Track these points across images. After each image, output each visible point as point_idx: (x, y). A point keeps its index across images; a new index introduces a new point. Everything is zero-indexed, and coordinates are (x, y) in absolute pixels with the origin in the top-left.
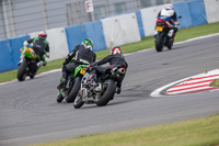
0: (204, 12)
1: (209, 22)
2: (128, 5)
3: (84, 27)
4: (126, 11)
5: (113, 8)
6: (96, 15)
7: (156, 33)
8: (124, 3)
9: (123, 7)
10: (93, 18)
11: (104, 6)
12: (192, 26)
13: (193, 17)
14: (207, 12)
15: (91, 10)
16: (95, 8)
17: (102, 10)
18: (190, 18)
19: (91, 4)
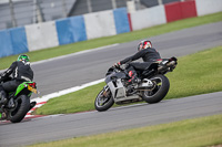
1: (30, 50)
14: (28, 39)
18: (11, 47)
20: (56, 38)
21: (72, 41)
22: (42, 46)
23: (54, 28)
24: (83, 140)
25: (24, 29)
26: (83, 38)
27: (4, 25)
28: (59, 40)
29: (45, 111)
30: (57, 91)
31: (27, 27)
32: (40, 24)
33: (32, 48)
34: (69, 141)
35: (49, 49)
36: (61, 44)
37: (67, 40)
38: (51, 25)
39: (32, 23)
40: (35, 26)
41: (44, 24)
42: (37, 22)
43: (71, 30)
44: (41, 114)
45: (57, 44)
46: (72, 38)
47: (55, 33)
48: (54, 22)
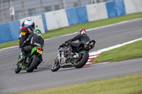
0: (86, 15)
1: (89, 21)
2: (37, 10)
3: (8, 25)
4: (36, 14)
5: (27, 12)
6: (16, 17)
7: (20, 36)
8: (34, 9)
9: (33, 12)
10: (14, 19)
11: (21, 11)
12: (79, 24)
13: (79, 18)
14: (88, 14)
15: (13, 13)
16: (16, 12)
17: (20, 14)
18: (77, 19)
19: (13, 10)
20: (106, 13)
21: (116, 15)
22: (97, 18)
23: (105, 7)
24: (123, 79)
25: (85, 7)
26: (123, 14)
27: (72, 5)
28: (108, 14)
29: (99, 60)
30: (107, 47)
31: (87, 6)
32: (96, 4)
33: (91, 19)
34: (114, 79)
35: (102, 20)
36: (109, 17)
37: (113, 14)
38: (103, 5)
39: (90, 3)
40: (93, 5)
41: (99, 4)
42: (94, 3)
43: (115, 8)
44: (97, 62)
45: (107, 17)
46: (116, 13)
47: (106, 10)
48: (105, 3)
